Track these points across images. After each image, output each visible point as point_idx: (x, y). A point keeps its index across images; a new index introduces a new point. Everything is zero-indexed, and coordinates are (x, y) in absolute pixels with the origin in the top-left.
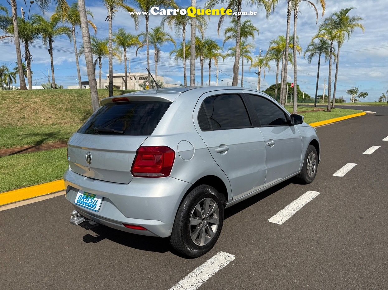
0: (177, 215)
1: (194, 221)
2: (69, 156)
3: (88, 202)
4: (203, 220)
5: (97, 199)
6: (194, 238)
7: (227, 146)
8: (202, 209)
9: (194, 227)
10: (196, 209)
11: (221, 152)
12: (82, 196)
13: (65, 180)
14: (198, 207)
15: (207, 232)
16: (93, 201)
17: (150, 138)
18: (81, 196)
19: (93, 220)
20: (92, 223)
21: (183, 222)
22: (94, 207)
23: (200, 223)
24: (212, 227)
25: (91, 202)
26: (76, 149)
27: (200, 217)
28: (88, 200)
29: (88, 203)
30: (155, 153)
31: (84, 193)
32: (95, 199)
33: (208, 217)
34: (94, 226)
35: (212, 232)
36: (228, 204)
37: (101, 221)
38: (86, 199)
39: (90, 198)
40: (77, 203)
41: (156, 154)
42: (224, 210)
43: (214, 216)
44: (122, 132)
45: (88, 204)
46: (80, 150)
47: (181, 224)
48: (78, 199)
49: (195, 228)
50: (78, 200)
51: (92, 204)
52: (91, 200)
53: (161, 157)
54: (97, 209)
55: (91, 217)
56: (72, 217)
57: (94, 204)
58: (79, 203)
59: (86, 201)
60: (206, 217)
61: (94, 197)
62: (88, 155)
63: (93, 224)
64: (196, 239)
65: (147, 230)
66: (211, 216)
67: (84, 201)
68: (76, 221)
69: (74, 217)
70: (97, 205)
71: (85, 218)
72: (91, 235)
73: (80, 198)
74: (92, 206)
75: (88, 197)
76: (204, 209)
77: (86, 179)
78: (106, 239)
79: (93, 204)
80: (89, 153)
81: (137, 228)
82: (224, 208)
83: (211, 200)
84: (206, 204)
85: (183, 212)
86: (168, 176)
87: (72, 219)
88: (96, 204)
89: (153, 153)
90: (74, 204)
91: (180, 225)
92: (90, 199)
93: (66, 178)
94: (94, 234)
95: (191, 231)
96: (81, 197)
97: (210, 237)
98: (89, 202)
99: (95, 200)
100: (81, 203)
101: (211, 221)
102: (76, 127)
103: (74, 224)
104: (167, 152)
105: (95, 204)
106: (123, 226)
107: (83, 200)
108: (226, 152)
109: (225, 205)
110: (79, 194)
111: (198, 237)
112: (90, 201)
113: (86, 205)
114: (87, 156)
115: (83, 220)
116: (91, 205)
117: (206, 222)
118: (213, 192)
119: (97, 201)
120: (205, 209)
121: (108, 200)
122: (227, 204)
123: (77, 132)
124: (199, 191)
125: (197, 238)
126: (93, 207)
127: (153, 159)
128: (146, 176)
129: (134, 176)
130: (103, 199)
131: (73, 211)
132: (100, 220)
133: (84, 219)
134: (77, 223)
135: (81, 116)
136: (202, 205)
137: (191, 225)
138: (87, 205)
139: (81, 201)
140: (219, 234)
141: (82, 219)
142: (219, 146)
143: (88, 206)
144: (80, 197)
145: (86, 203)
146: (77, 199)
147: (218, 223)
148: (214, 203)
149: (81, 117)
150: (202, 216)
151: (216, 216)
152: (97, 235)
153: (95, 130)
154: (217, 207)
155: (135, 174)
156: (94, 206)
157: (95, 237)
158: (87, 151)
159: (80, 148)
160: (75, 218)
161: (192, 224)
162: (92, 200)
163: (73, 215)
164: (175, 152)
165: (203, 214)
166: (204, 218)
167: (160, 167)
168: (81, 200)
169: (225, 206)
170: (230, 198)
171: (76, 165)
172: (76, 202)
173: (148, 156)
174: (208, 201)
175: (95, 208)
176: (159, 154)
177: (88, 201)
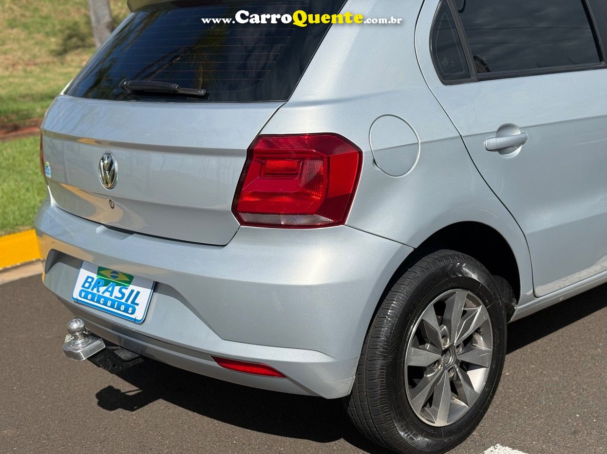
0: (369, 338)
1: (416, 356)
2: (47, 163)
3: (111, 295)
4: (445, 352)
5: (136, 289)
6: (417, 403)
7: (521, 128)
8: (441, 323)
9: (417, 373)
10: (422, 320)
11: (502, 150)
12: (93, 279)
13: (40, 234)
14: (429, 316)
15: (454, 388)
16: (127, 292)
17: (288, 109)
18: (90, 280)
19: (127, 346)
20: (124, 355)
21: (385, 357)
22: (130, 309)
23: (435, 363)
24: (470, 373)
25: (120, 296)
26: (67, 143)
27: (436, 345)
28: (110, 289)
29: (113, 298)
30: (303, 157)
31: (100, 271)
32: (131, 287)
33: (458, 347)
34: (131, 364)
35: (470, 388)
36: (521, 309)
37: (151, 348)
38: (105, 287)
39: (118, 285)
40: (79, 298)
41: (303, 159)
42: (507, 325)
43: (476, 343)
44: (202, 92)
45: (113, 302)
46: (75, 146)
47: (379, 363)
48: (83, 286)
49: (421, 376)
50: (81, 291)
51: (123, 301)
52: (120, 291)
53: (318, 165)
54: (139, 315)
55: (120, 337)
56: (68, 338)
57: (129, 302)
58: (86, 297)
59: (107, 295)
60: (451, 346)
61: (130, 283)
62: (106, 162)
63: (127, 359)
64: (422, 408)
65: (282, 376)
66: (468, 342)
67: (100, 294)
68: (83, 347)
69: (76, 338)
70: (137, 304)
71: (106, 342)
72: (119, 391)
73: (87, 285)
74: (123, 308)
75: (110, 282)
76: (448, 323)
77: (104, 232)
78: (161, 401)
79: (127, 300)
80: (109, 155)
81: (255, 369)
82: (507, 322)
83: (469, 297)
84: (455, 309)
85: (385, 330)
86: (343, 222)
87: (69, 343)
88: (136, 302)
89: (295, 155)
90: (72, 302)
91: (378, 366)
92: (117, 288)
93: (42, 228)
94: (127, 388)
95: (410, 384)
96: (90, 283)
97: (463, 404)
98: (113, 296)
99: (132, 291)
100: (92, 300)
101: (467, 358)
102: (42, 75)
103: (77, 356)
104: (339, 151)
105: (133, 302)
106: (215, 364)
107: (98, 291)
108: (519, 150)
109: (511, 311)
110: (83, 274)
111: (430, 401)
112: (116, 293)
113: (105, 304)
114: (102, 164)
115: (99, 346)
116: (123, 304)
117: (451, 360)
118: (473, 273)
119: (138, 293)
120: (450, 321)
121: (170, 291)
122: (518, 308)
123: (65, 93)
124: (433, 269)
125: (424, 406)
126: (126, 311)
127: (297, 174)
128: (277, 223)
129: (243, 223)
130: (156, 287)
131: (70, 320)
132: (146, 347)
133: (103, 344)
134: (85, 353)
135: (54, 42)
136: (440, 309)
137: (409, 367)
138: (109, 303)
139: (90, 293)
140: (492, 397)
141: (97, 345)
142: (496, 129)
143: (112, 306)
144: (86, 281)
145: (107, 299)
146: (78, 288)
147: (488, 363)
148: (478, 305)
149: (53, 47)
150: (442, 341)
151: (482, 344)
152: (136, 388)
153: (122, 87)
154: (486, 317)
155: (246, 217)
156: (130, 306)
157: (130, 394)
158: (101, 151)
159: (74, 139)
160: (79, 342)
161: (413, 363)
162: (123, 290)
163: (72, 332)
164: (361, 153)
165: (443, 337)
166: (446, 347)
167: (317, 197)
168: (90, 290)
169: (509, 316)
170: (525, 291)
171: (69, 191)
172: (76, 295)
173: (281, 164)
174: (459, 299)
175: (133, 313)
176: (316, 159)
177: (112, 293)
